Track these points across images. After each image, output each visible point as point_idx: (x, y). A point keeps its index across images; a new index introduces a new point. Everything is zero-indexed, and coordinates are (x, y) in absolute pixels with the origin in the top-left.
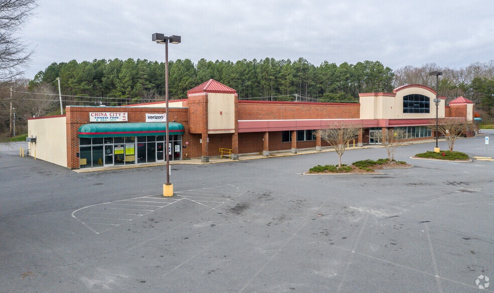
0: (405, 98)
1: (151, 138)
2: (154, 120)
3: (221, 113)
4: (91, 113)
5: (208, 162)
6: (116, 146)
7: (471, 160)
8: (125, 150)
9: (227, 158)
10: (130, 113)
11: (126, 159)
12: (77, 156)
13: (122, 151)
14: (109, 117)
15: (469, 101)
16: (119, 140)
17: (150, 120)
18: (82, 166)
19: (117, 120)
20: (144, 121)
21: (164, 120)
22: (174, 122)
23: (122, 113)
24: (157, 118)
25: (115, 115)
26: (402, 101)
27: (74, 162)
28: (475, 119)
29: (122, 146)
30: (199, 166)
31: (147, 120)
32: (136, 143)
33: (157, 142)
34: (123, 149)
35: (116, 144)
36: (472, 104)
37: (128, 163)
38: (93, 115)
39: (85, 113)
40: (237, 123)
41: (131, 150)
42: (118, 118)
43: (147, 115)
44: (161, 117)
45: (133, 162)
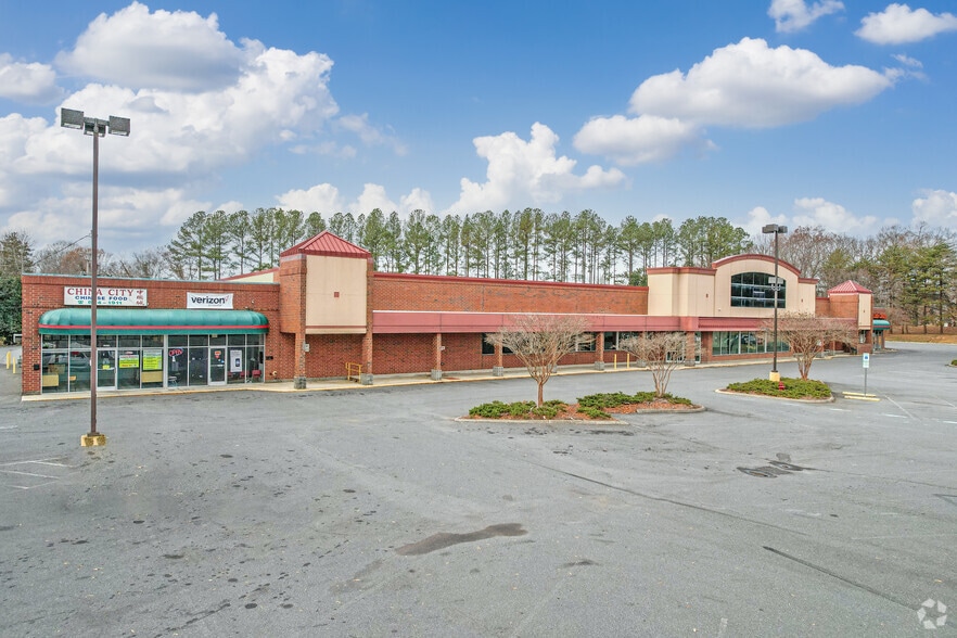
0: (736, 279)
1: (199, 339)
2: (205, 305)
3: (337, 295)
4: (66, 289)
5: (305, 387)
6: (120, 353)
7: (832, 398)
8: (141, 362)
9: (357, 381)
10: (153, 290)
11: (144, 378)
12: (35, 369)
13: (135, 362)
14: (107, 296)
15: (864, 289)
16: (129, 341)
17: (197, 305)
18: (47, 389)
19: (124, 303)
20: (183, 307)
21: (229, 305)
22: (249, 309)
23: (135, 290)
24: (211, 301)
25: (120, 293)
26: (728, 285)
27: (27, 381)
28: (875, 322)
29: (135, 353)
30: (288, 395)
31: (190, 305)
32: (166, 347)
33: (210, 348)
34: (136, 358)
35: (121, 349)
36: (869, 296)
37: (147, 385)
38: (71, 291)
39: (56, 289)
40: (370, 315)
41: (155, 360)
42: (125, 299)
43: (190, 295)
44: (219, 300)
45: (160, 384)
